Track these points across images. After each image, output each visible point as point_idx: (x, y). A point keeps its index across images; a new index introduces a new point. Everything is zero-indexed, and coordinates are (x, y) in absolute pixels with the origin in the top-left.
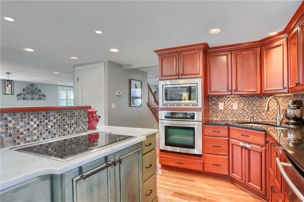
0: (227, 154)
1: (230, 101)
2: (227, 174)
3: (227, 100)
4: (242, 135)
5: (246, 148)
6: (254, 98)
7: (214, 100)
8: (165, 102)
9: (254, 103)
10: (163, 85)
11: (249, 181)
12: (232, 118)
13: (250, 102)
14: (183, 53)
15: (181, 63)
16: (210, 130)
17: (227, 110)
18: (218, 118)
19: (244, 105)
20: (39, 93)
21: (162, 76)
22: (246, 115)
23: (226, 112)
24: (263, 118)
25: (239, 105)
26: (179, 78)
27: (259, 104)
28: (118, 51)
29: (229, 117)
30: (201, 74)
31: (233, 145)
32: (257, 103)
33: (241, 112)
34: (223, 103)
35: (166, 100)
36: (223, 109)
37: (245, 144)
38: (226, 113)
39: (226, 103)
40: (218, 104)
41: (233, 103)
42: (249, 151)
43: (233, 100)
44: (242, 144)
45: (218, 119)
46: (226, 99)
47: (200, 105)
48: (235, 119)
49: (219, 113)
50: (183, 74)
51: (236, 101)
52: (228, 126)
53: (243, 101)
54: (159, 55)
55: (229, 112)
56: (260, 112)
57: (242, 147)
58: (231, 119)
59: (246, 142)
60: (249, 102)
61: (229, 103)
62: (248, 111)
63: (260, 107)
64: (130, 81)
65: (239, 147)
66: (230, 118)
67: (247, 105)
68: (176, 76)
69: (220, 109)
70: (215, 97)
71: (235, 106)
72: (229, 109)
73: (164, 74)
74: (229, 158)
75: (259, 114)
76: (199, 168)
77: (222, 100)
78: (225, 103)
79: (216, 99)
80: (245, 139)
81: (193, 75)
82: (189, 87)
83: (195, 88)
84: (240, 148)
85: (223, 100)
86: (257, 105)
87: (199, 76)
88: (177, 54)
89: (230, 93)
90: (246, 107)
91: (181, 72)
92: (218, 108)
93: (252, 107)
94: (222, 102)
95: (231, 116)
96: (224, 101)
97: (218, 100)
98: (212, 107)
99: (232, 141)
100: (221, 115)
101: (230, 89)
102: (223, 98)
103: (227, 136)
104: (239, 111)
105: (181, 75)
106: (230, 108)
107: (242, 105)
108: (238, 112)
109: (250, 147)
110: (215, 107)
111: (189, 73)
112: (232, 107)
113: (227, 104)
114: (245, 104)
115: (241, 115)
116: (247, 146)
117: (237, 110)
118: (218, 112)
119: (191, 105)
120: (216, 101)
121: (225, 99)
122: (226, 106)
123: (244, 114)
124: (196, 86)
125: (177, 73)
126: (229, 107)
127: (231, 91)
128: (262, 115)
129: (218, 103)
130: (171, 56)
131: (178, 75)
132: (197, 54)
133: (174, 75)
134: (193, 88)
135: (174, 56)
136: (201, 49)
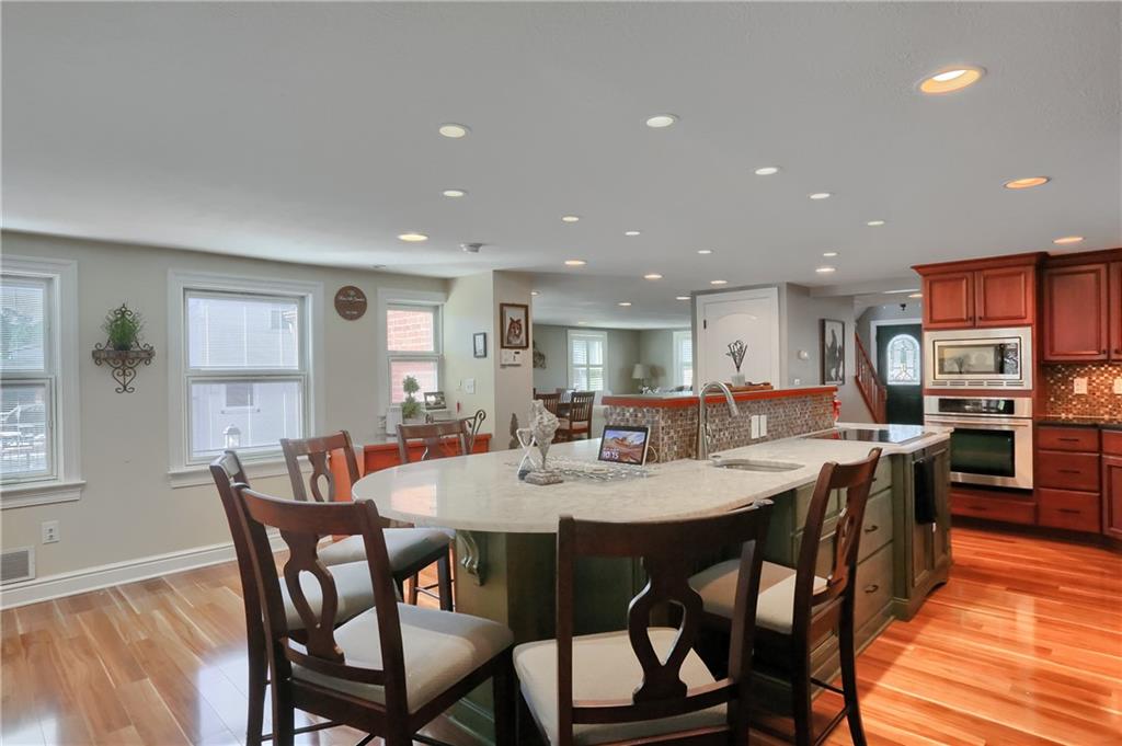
0: (1096, 487)
1: (1106, 375)
2: (1096, 529)
3: (1098, 372)
7: (1059, 371)
8: (938, 376)
10: (934, 341)
12: (1111, 414)
14: (986, 272)
16: (1052, 438)
17: (1098, 394)
18: (1071, 412)
21: (932, 321)
23: (1094, 399)
26: (974, 327)
29: (1102, 412)
30: (1031, 318)
31: (1110, 467)
34: (1087, 378)
35: (942, 371)
36: (1085, 391)
38: (1095, 403)
39: (1094, 378)
40: (1072, 381)
41: (1115, 378)
43: (1115, 372)
45: (1071, 416)
46: (1094, 369)
47: (1028, 384)
48: (1119, 416)
49: (1074, 403)
50: (985, 318)
52: (1099, 429)
54: (924, 275)
55: (1103, 400)
58: (1106, 417)
61: (1102, 378)
64: (823, 323)
66: (1106, 413)
68: (967, 321)
69: (1076, 392)
70: (1063, 366)
71: (1119, 386)
72: (1102, 393)
73: (936, 317)
74: (1101, 497)
76: (1023, 517)
77: (1083, 372)
78: (1090, 378)
79: (1067, 370)
81: (1013, 321)
82: (1001, 345)
83: (1013, 347)
85: (1086, 372)
87: (1025, 322)
88: (969, 275)
89: (1103, 357)
91: (980, 313)
92: (1072, 390)
94: (1082, 376)
95: (1107, 409)
96: (1089, 374)
97: (1071, 372)
98: (1055, 387)
99: (1109, 459)
100: (1079, 406)
101: (1104, 347)
102: (1086, 367)
103: (1096, 450)
105: (980, 318)
106: (1106, 391)
110: (1063, 387)
111: (999, 314)
112: (1110, 389)
113: (1098, 381)
118: (1071, 399)
119: (1004, 384)
120: (1067, 373)
121: (1090, 369)
122: (1094, 384)
124: (1016, 344)
125: (971, 314)
126: (1103, 387)
127: (1108, 352)
130: (956, 279)
131: (973, 319)
132: (1019, 274)
133: (962, 320)
134: (1009, 347)
135: (962, 279)
136: (1030, 266)
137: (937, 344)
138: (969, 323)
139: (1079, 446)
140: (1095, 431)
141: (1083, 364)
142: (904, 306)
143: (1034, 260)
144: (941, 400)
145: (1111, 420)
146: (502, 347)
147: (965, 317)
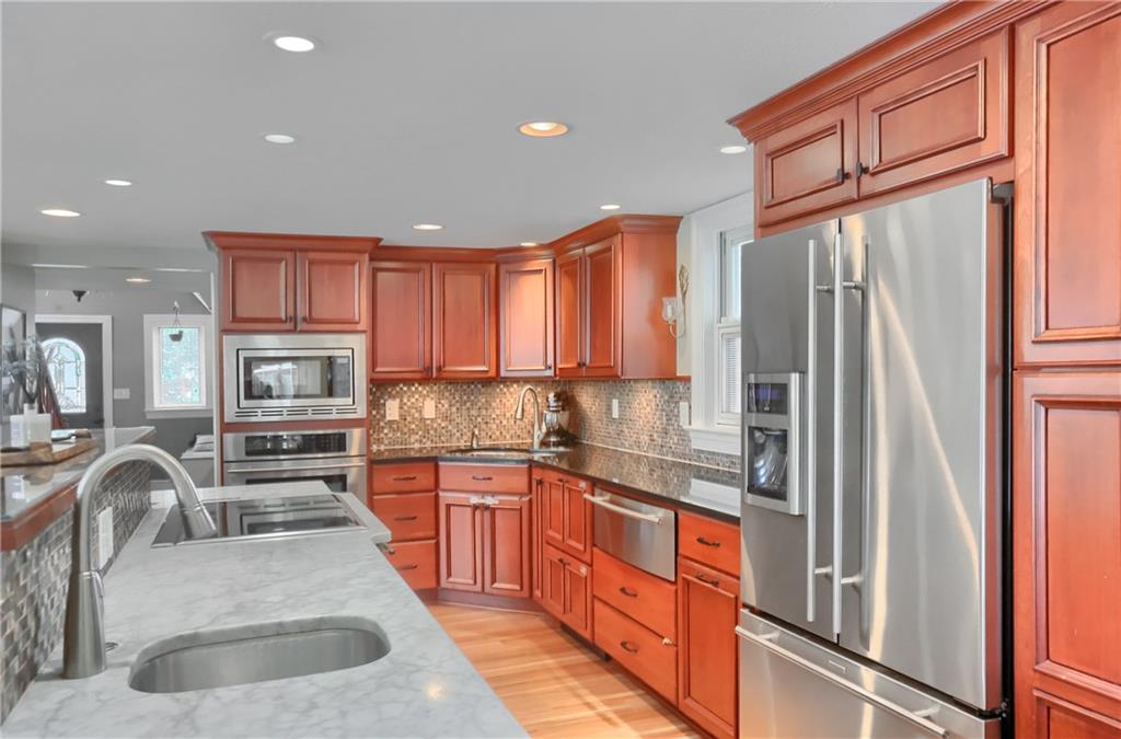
0: (432, 533)
1: (417, 396)
2: (432, 584)
3: (409, 393)
4: (474, 478)
5: (487, 508)
6: (473, 386)
8: (244, 403)
9: (472, 398)
10: (238, 350)
11: (494, 580)
12: (421, 441)
13: (465, 398)
14: (312, 255)
16: (388, 479)
17: (409, 419)
18: (382, 443)
19: (450, 406)
21: (235, 319)
22: (455, 431)
23: (406, 426)
24: (493, 437)
25: (440, 406)
26: (293, 331)
27: (483, 400)
28: (76, 214)
29: (412, 440)
30: (364, 324)
31: (448, 506)
32: (480, 397)
33: (443, 425)
34: (398, 400)
35: (249, 395)
36: (397, 418)
37: (483, 497)
38: (406, 430)
39: (405, 400)
40: (384, 405)
41: (424, 399)
42: (493, 511)
43: (425, 392)
44: (475, 500)
45: (382, 448)
46: (405, 389)
47: (361, 412)
48: (429, 445)
49: (386, 431)
50: (309, 320)
51: (432, 396)
52: (432, 462)
53: (447, 394)
54: (224, 249)
55: (413, 426)
56: (487, 423)
57: (476, 507)
58: (417, 446)
59: (484, 493)
60: (461, 398)
61: (413, 400)
62: (458, 420)
63: (486, 409)
65: (465, 509)
66: (416, 440)
67: (458, 405)
68: (286, 321)
69: (388, 418)
71: (429, 409)
72: (413, 418)
73: (242, 314)
74: (437, 545)
75: (484, 426)
77: (394, 392)
78: (401, 401)
79: (377, 390)
80: (483, 486)
81: (344, 326)
82: (330, 358)
83: (345, 361)
84: (469, 510)
85: (397, 392)
86: (480, 404)
87: (359, 327)
88: (289, 255)
89: (425, 375)
90: (454, 409)
91: (302, 312)
92: (385, 417)
93: (468, 409)
94: (394, 398)
95: (417, 437)
96: (400, 395)
97: (382, 393)
99: (446, 497)
100: (390, 435)
102: (398, 387)
103: (433, 487)
104: (439, 421)
105: (304, 319)
106: (417, 415)
107: (446, 406)
108: (435, 425)
109: (497, 502)
111: (326, 316)
112: (421, 412)
113: (409, 404)
114: (454, 401)
115: (444, 431)
116: (490, 501)
117: (432, 420)
118: (383, 428)
119: (334, 411)
120: (378, 394)
121: (401, 389)
122: (405, 408)
123: (450, 428)
124: (348, 357)
125: (291, 313)
126: (413, 411)
127: (430, 369)
128: (491, 429)
129: (382, 401)
130: (270, 259)
131: (294, 319)
132: (352, 263)
133: (279, 321)
134: (339, 361)
135: (280, 260)
136: (365, 252)
137: (242, 355)
138: (289, 326)
139: (416, 485)
141: (395, 382)
142: (80, 294)
143: (369, 246)
144: (247, 437)
145: (421, 450)
147: (283, 317)
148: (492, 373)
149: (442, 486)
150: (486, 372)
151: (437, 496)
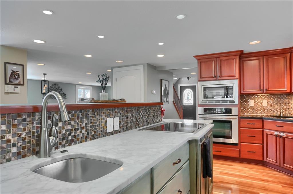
0: (261, 142)
1: (260, 99)
2: (261, 159)
3: (258, 98)
4: (276, 126)
5: (281, 137)
6: (282, 96)
7: (244, 98)
8: (203, 99)
9: (282, 100)
11: (284, 163)
12: (262, 113)
13: (279, 100)
14: (221, 58)
15: (219, 67)
16: (245, 123)
17: (257, 106)
18: (248, 113)
19: (273, 102)
20: (61, 92)
21: (201, 77)
22: (275, 110)
23: (256, 108)
24: (291, 113)
25: (269, 102)
26: (217, 80)
27: (287, 101)
28: (163, 56)
29: (259, 113)
30: (238, 76)
31: (267, 134)
32: (285, 100)
33: (270, 108)
34: (254, 100)
35: (205, 97)
36: (253, 105)
37: (280, 133)
38: (256, 109)
39: (256, 100)
40: (249, 101)
41: (263, 100)
42: (284, 138)
43: (263, 98)
44: (276, 133)
45: (248, 114)
46: (256, 97)
47: (237, 102)
48: (265, 114)
49: (250, 109)
50: (221, 76)
51: (266, 99)
52: (262, 119)
53: (272, 98)
54: (198, 60)
55: (259, 108)
56: (288, 108)
57: (277, 136)
58: (260, 114)
59: (280, 132)
60: (277, 100)
61: (259, 100)
62: (276, 107)
63: (288, 103)
64: (161, 81)
65: (273, 136)
66: (260, 113)
67: (276, 102)
68: (214, 77)
69: (250, 105)
70: (245, 95)
71: (265, 103)
72: (259, 106)
73: (203, 76)
74: (263, 146)
75: (287, 109)
76: (236, 155)
77: (252, 98)
78: (255, 100)
79: (247, 97)
80: (280, 129)
81: (231, 77)
82: (227, 87)
83: (231, 88)
84: (274, 137)
85: (253, 98)
86: (285, 102)
87: (236, 77)
88: (215, 59)
89: (261, 92)
90: (275, 103)
91: (219, 74)
92: (249, 105)
93: (281, 103)
94: (252, 99)
95: (261, 112)
96: (254, 99)
97: (248, 98)
98: (243, 104)
99: (266, 131)
100: (251, 111)
101: (262, 88)
102: (254, 96)
103: (261, 127)
104: (269, 107)
105: (219, 76)
106: (260, 105)
107: (272, 102)
108: (267, 108)
109: (285, 135)
110: (246, 104)
112: (262, 104)
113: (257, 101)
114: (274, 101)
115: (271, 110)
116: (282, 134)
117: (266, 107)
118: (248, 108)
119: (228, 102)
120: (247, 98)
121: (255, 97)
122: (256, 103)
123: (273, 109)
124: (233, 86)
125: (216, 75)
126: (259, 103)
127: (263, 90)
128: (290, 111)
129: (248, 100)
130: (210, 61)
131: (216, 77)
132: (234, 59)
133: (212, 77)
134: (230, 88)
135: (212, 61)
136: (237, 55)
137: (203, 87)
138: (215, 78)
139: (255, 126)
140: (261, 120)
141: (253, 94)
143: (239, 53)
144: (204, 109)
145: (262, 116)
146: (6, 83)
147: (214, 76)
148: (289, 91)
149: (265, 127)
150: (286, 90)
151: (263, 131)
